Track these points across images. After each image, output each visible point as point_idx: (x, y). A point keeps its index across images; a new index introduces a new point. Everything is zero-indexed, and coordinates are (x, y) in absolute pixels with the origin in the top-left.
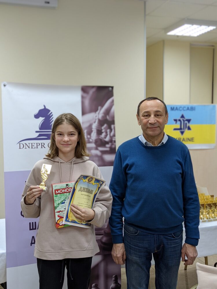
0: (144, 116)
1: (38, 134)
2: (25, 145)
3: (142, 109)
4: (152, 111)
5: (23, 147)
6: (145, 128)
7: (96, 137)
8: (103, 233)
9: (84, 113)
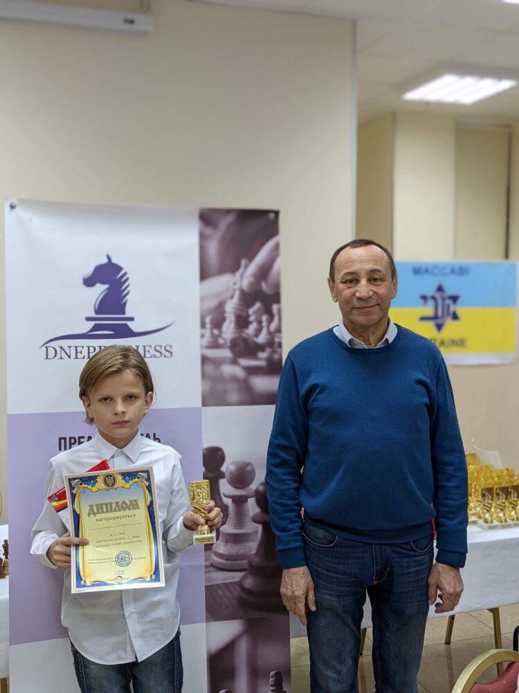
0: (345, 282)
1: (92, 324)
2: (59, 350)
3: (340, 267)
4: (362, 270)
5: (54, 356)
6: (349, 308)
7: (235, 333)
8: (246, 567)
9: (204, 275)
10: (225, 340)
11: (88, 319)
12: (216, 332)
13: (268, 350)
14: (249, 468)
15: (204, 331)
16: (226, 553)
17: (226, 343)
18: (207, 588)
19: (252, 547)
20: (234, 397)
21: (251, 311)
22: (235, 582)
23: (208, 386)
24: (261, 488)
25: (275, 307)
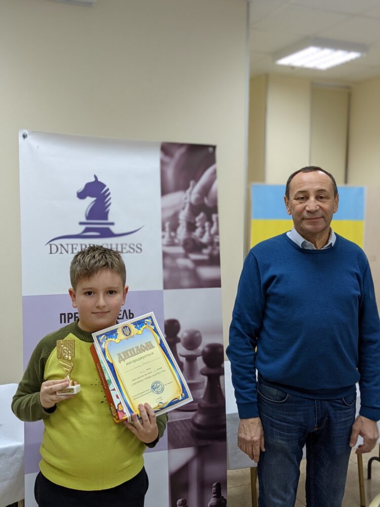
0: (298, 199)
2: (59, 247)
3: (294, 187)
5: (56, 251)
6: (299, 219)
7: (186, 235)
8: (197, 407)
9: (164, 192)
10: (179, 240)
11: (81, 223)
12: (173, 234)
13: (210, 248)
14: (197, 335)
15: (164, 233)
17: (180, 243)
18: (169, 424)
19: (201, 392)
20: (186, 282)
21: (197, 219)
22: (189, 419)
23: (167, 274)
24: (206, 349)
25: (214, 217)
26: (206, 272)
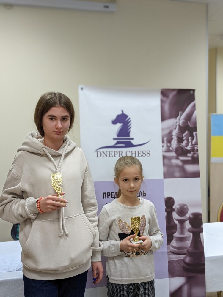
2: (102, 153)
5: (100, 156)
7: (177, 145)
8: (186, 252)
9: (163, 119)
10: (173, 148)
11: (114, 139)
12: (169, 144)
13: (192, 153)
14: (185, 207)
15: (163, 144)
16: (177, 246)
17: (173, 150)
18: (169, 262)
19: (188, 243)
20: (177, 174)
21: (184, 135)
22: (181, 259)
23: (166, 169)
24: (191, 216)
25: (194, 133)
26: (190, 168)
